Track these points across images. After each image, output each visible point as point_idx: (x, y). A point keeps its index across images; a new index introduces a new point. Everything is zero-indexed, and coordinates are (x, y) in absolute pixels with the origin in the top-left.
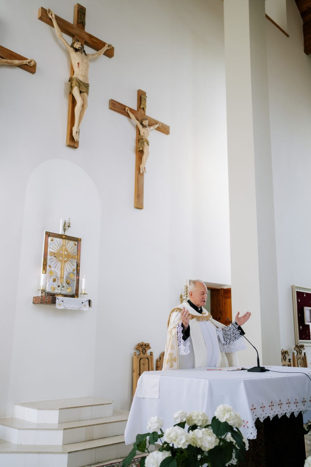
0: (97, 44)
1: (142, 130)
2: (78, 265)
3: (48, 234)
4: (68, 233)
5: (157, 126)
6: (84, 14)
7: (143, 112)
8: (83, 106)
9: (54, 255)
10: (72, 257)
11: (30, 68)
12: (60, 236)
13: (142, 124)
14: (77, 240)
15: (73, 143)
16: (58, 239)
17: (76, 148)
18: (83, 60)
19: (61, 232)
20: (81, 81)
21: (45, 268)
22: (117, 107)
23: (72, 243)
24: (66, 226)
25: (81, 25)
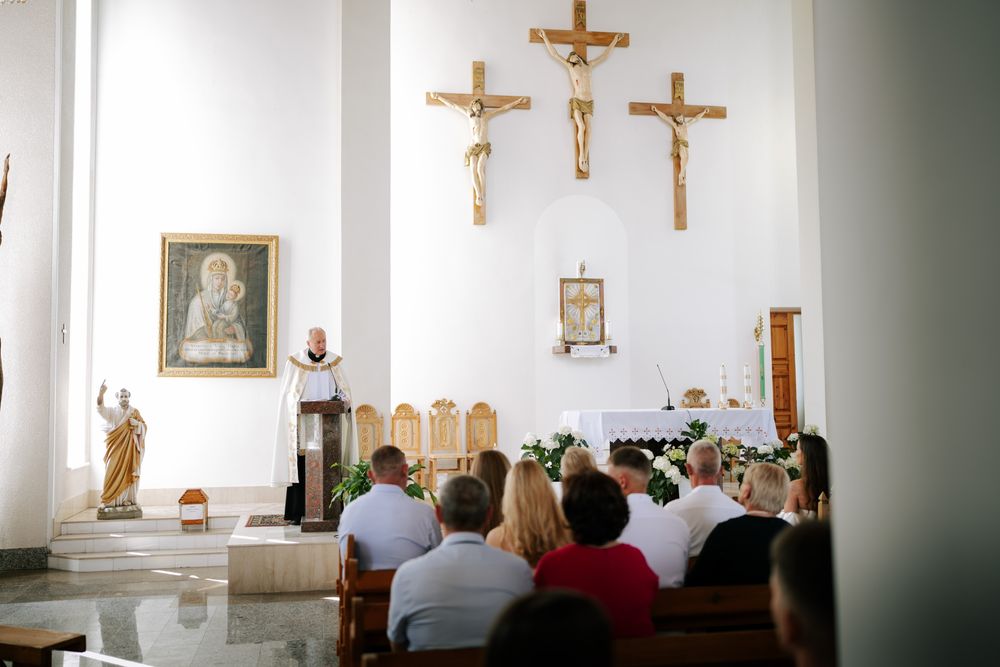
0: (603, 39)
1: (678, 129)
2: (602, 309)
3: (563, 281)
4: (586, 275)
5: (703, 114)
6: (583, 11)
7: (679, 102)
8: (585, 132)
9: (573, 302)
10: (593, 301)
11: (524, 104)
12: (577, 281)
13: (675, 121)
14: (600, 282)
15: (582, 174)
16: (575, 284)
17: (587, 178)
18: (581, 75)
19: (578, 276)
20: (582, 101)
21: (562, 317)
22: (640, 109)
23: (592, 286)
24: (583, 269)
25: (580, 27)
